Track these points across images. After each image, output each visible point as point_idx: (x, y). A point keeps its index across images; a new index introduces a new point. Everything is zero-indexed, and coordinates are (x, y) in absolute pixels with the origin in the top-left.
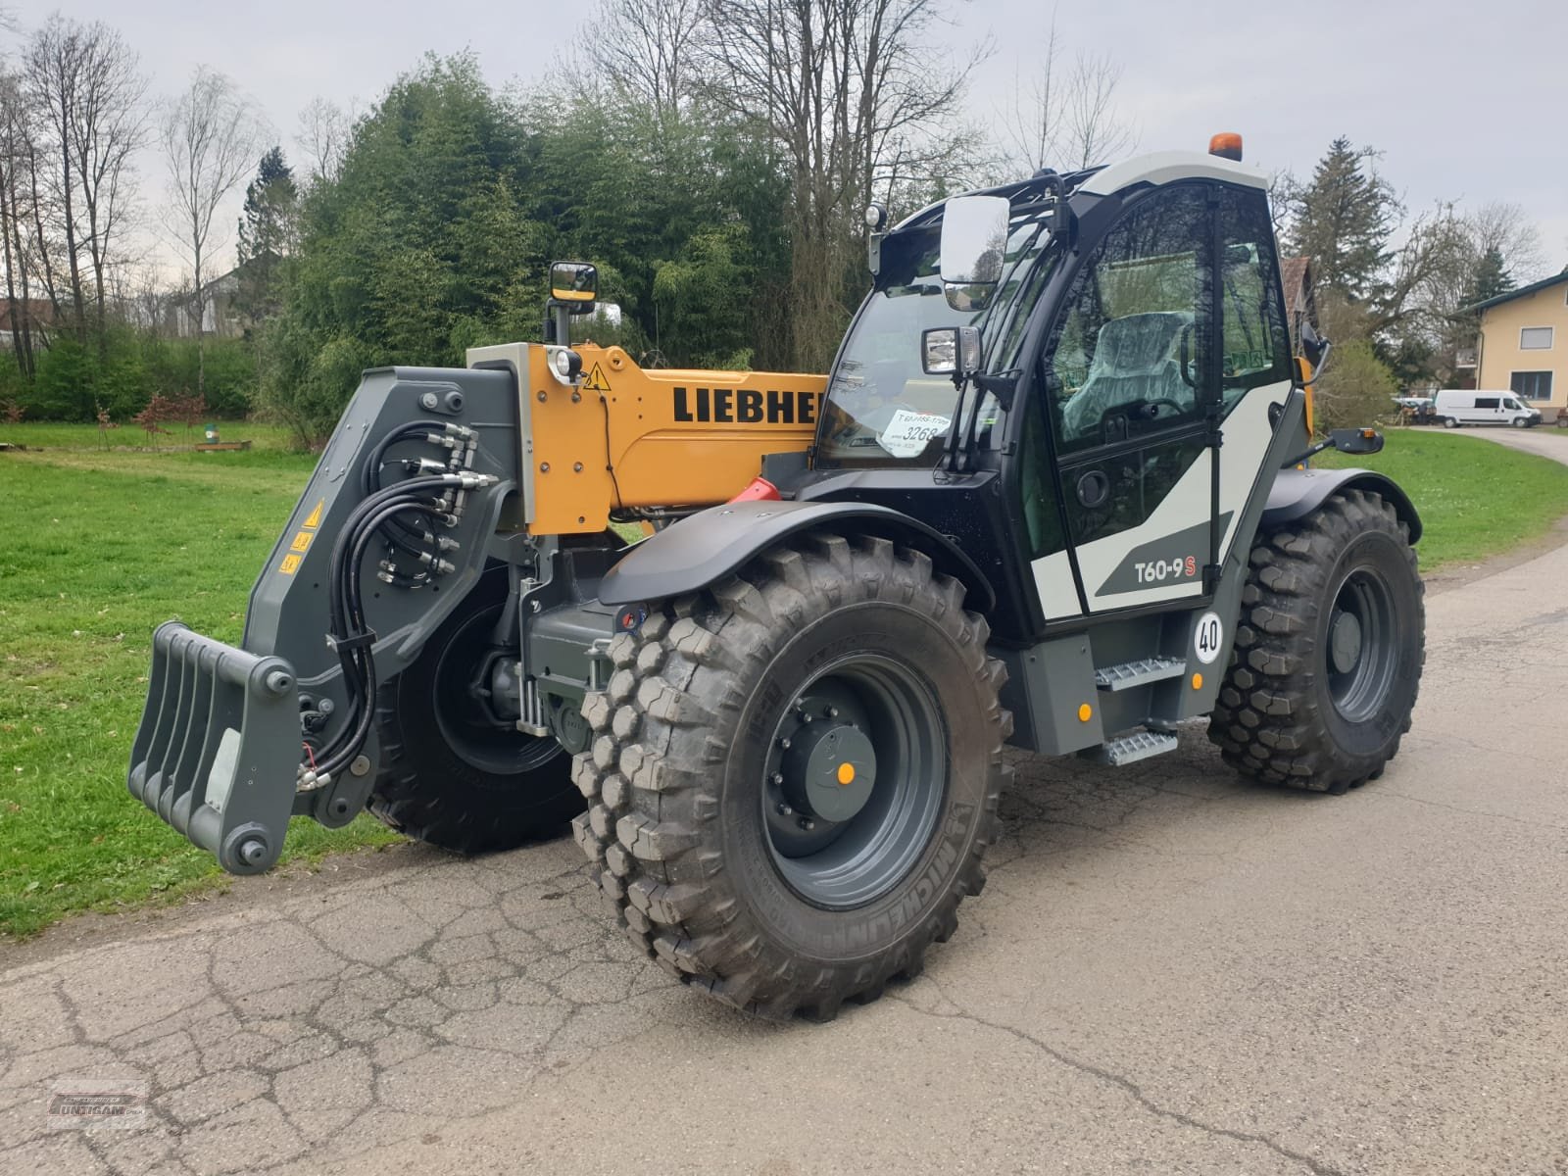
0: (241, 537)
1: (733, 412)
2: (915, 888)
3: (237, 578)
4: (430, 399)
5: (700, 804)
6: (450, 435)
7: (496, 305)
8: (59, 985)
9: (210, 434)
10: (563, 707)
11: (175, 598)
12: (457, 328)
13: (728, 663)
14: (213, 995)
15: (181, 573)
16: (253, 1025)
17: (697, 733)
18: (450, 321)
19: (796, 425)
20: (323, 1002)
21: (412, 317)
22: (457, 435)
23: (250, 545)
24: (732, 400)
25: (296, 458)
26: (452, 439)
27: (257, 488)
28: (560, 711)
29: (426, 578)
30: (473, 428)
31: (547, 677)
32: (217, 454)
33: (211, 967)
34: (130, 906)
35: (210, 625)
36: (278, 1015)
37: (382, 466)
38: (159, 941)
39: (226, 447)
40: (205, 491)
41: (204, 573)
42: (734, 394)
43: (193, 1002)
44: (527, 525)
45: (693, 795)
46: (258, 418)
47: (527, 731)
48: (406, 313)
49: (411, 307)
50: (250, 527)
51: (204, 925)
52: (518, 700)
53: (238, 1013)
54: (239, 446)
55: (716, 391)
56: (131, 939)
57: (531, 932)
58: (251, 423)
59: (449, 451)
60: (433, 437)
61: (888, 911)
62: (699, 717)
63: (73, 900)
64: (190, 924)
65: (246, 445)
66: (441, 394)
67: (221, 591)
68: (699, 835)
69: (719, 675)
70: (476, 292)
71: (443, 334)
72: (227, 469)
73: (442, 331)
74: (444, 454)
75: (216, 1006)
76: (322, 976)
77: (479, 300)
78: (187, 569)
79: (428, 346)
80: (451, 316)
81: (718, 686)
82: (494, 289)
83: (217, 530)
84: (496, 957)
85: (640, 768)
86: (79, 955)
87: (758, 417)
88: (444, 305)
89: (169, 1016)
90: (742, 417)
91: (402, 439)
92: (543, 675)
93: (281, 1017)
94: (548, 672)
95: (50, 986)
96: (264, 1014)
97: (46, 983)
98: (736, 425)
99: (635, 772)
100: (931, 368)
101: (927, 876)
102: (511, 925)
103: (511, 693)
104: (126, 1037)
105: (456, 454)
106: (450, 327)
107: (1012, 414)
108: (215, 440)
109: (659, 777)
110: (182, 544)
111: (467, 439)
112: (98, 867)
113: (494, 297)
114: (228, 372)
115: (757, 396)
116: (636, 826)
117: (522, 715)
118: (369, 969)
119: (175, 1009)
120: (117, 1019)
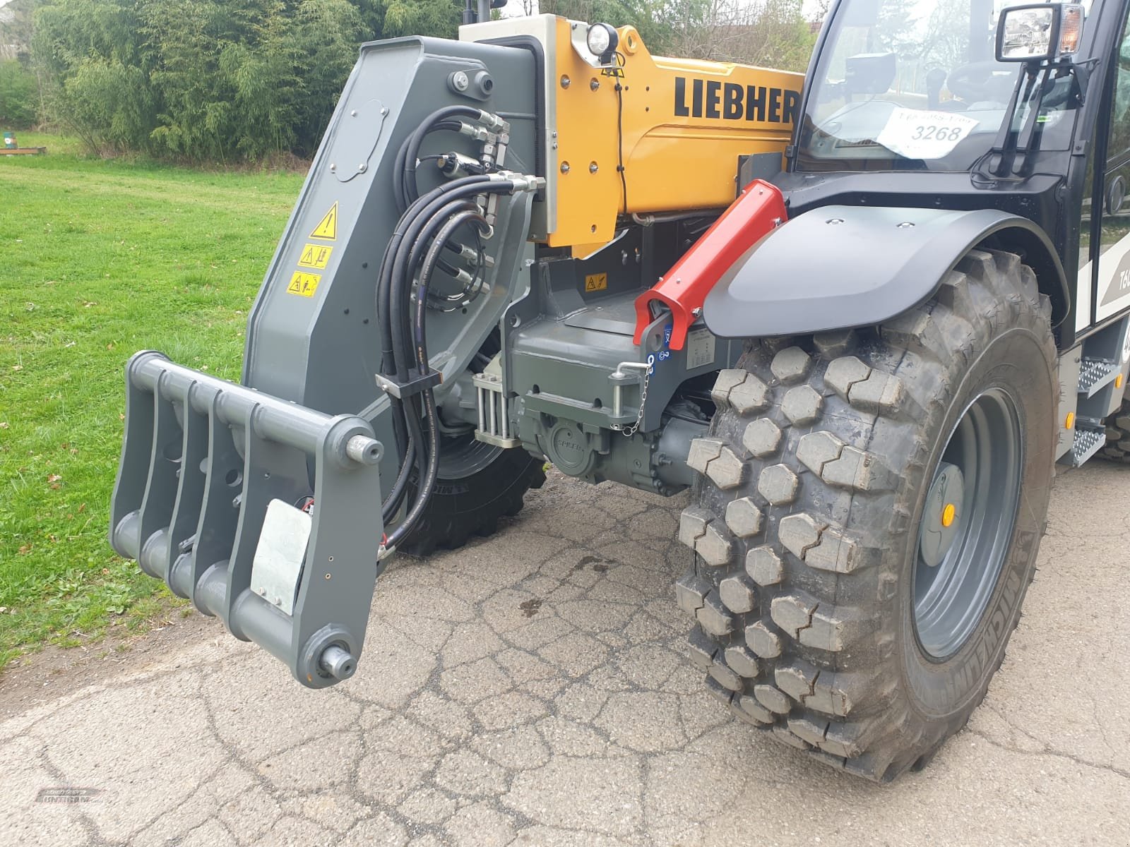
0: (70, 231)
1: (719, 107)
2: (991, 622)
3: (79, 269)
4: (460, 78)
5: (885, 583)
6: (484, 125)
7: (257, 33)
8: (43, 755)
9: (8, 141)
10: (556, 426)
11: (25, 287)
12: (225, 52)
13: (915, 414)
14: (229, 760)
15: (25, 263)
16: (290, 804)
17: (882, 501)
18: (219, 47)
19: (766, 124)
20: (357, 763)
21: (184, 42)
22: (488, 125)
23: (82, 237)
24: (720, 93)
25: (90, 162)
26: (485, 131)
27: (68, 188)
28: (552, 431)
29: (463, 299)
30: (504, 117)
31: (536, 396)
32: (18, 158)
33: (211, 719)
34: (90, 637)
35: (67, 312)
36: (314, 788)
37: (418, 162)
38: (139, 682)
39: (24, 151)
40: (21, 188)
41: (46, 264)
42: (723, 86)
43: (210, 772)
44: (549, 234)
45: (877, 573)
46: (42, 129)
47: (490, 442)
48: (178, 39)
49: (182, 33)
50: (75, 221)
51: (181, 658)
52: (476, 410)
53: (268, 786)
54: (36, 152)
55: (709, 82)
56: (106, 681)
57: (533, 653)
58: (37, 132)
59: (482, 144)
60: (466, 127)
61: (975, 651)
62: (888, 482)
63: (24, 632)
64: (165, 658)
65: (42, 151)
66: (471, 73)
67: (67, 281)
68: (880, 618)
69: (904, 429)
70: (237, 22)
71: (212, 58)
72: (33, 171)
73: (209, 56)
74: (475, 148)
75: (238, 779)
76: (339, 726)
77: (242, 30)
78: (30, 260)
79: (200, 68)
80: (220, 43)
81: (905, 442)
82: (254, 20)
83: (45, 224)
84: (514, 688)
85: (818, 544)
86: (53, 706)
87: (737, 116)
88: (209, 31)
89: (190, 796)
90: (728, 115)
91: (441, 128)
92: (530, 393)
93: (319, 790)
94: (536, 390)
95: (32, 755)
96: (299, 785)
97: (27, 752)
98: (721, 121)
99: (806, 549)
100: (1004, 56)
101: (999, 608)
102: (510, 645)
103: (465, 403)
104: (149, 833)
105: (488, 149)
106: (219, 52)
107: (1083, 110)
108: (14, 146)
109: (850, 558)
110: (17, 238)
111: (499, 130)
112: (38, 585)
113: (255, 26)
114: (12, 89)
115: (739, 88)
116: (806, 611)
117: (481, 425)
118: (389, 713)
119: (192, 784)
120: (129, 804)
